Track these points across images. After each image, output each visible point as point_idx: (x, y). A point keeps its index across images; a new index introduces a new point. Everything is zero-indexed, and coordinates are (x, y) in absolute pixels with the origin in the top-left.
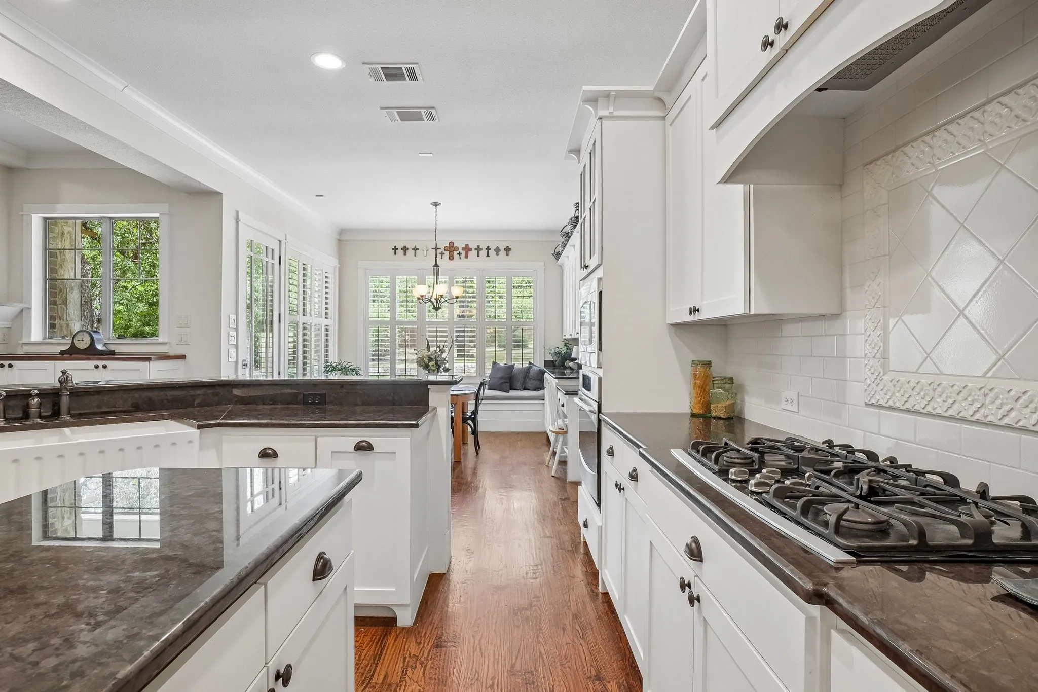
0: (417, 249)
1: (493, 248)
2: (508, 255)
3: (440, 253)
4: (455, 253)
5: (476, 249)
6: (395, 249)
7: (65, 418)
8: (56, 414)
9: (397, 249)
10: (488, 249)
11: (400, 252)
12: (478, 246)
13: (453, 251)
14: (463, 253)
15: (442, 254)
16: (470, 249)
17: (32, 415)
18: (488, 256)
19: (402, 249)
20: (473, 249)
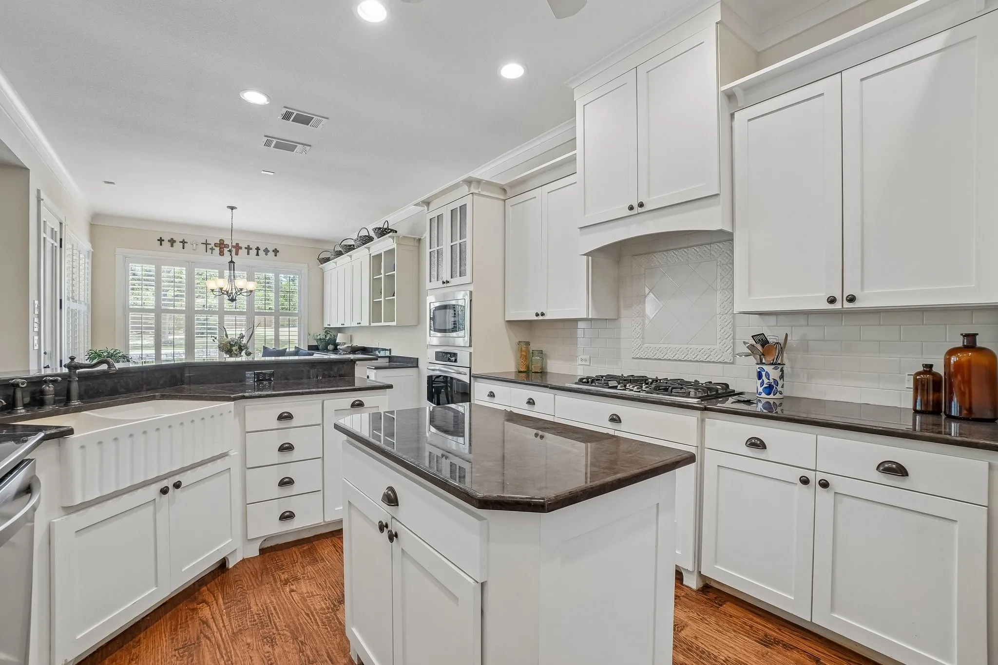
0: (185, 242)
1: (262, 248)
2: (276, 256)
3: (210, 249)
4: (226, 250)
5: (246, 248)
6: (161, 240)
7: (75, 403)
8: (68, 399)
9: (163, 240)
10: (258, 249)
11: (166, 244)
12: (249, 246)
13: (223, 248)
14: (234, 250)
15: (212, 249)
16: (241, 248)
17: (47, 402)
18: (257, 255)
19: (169, 241)
20: (243, 248)
